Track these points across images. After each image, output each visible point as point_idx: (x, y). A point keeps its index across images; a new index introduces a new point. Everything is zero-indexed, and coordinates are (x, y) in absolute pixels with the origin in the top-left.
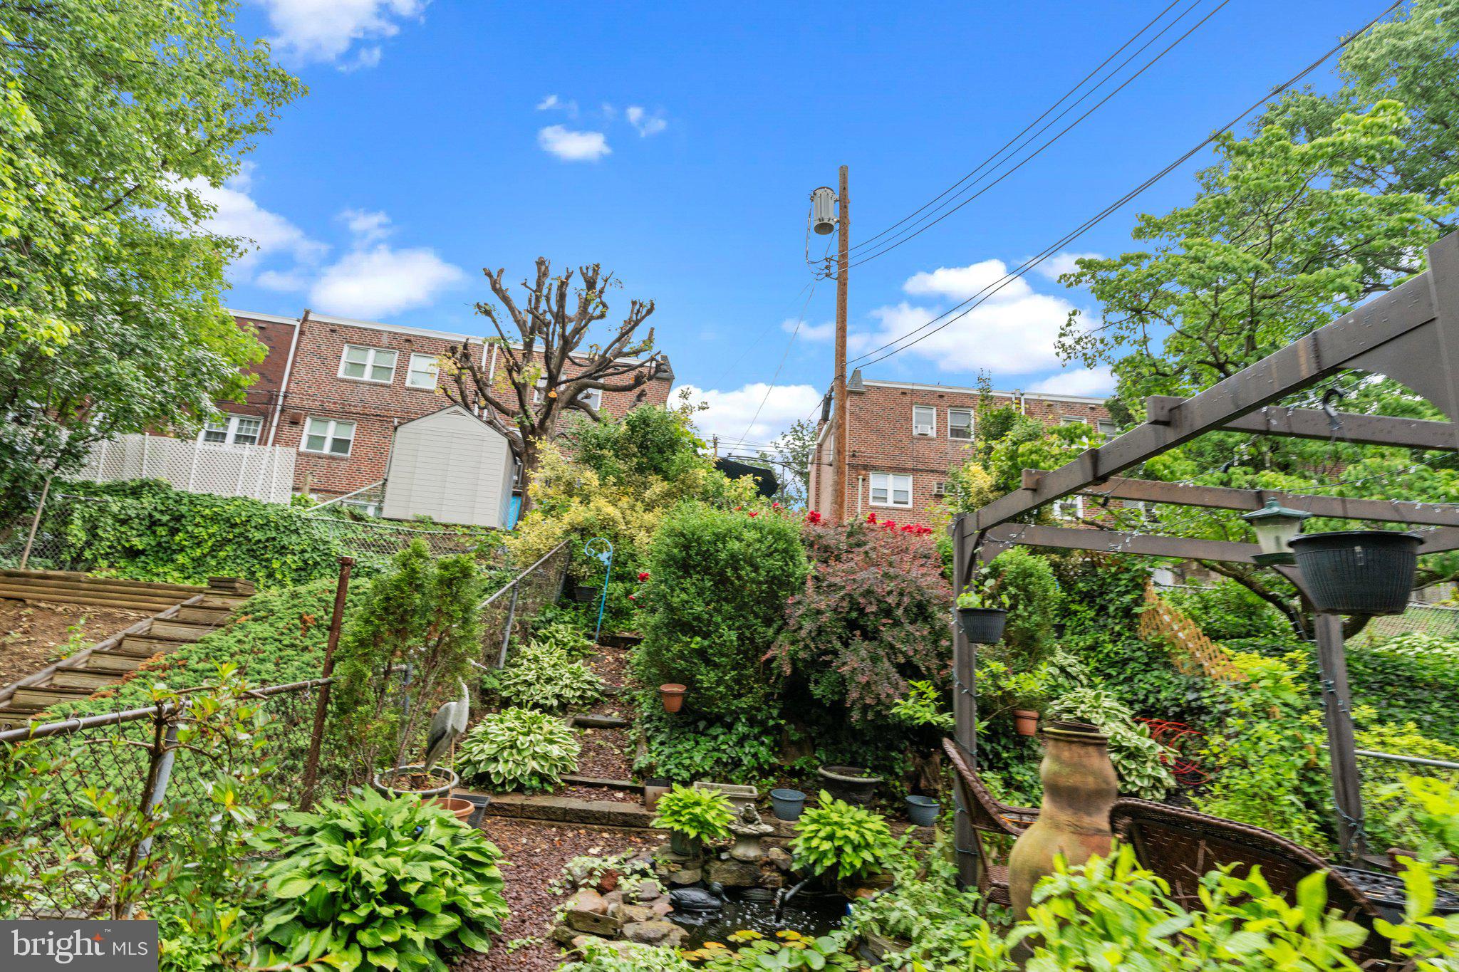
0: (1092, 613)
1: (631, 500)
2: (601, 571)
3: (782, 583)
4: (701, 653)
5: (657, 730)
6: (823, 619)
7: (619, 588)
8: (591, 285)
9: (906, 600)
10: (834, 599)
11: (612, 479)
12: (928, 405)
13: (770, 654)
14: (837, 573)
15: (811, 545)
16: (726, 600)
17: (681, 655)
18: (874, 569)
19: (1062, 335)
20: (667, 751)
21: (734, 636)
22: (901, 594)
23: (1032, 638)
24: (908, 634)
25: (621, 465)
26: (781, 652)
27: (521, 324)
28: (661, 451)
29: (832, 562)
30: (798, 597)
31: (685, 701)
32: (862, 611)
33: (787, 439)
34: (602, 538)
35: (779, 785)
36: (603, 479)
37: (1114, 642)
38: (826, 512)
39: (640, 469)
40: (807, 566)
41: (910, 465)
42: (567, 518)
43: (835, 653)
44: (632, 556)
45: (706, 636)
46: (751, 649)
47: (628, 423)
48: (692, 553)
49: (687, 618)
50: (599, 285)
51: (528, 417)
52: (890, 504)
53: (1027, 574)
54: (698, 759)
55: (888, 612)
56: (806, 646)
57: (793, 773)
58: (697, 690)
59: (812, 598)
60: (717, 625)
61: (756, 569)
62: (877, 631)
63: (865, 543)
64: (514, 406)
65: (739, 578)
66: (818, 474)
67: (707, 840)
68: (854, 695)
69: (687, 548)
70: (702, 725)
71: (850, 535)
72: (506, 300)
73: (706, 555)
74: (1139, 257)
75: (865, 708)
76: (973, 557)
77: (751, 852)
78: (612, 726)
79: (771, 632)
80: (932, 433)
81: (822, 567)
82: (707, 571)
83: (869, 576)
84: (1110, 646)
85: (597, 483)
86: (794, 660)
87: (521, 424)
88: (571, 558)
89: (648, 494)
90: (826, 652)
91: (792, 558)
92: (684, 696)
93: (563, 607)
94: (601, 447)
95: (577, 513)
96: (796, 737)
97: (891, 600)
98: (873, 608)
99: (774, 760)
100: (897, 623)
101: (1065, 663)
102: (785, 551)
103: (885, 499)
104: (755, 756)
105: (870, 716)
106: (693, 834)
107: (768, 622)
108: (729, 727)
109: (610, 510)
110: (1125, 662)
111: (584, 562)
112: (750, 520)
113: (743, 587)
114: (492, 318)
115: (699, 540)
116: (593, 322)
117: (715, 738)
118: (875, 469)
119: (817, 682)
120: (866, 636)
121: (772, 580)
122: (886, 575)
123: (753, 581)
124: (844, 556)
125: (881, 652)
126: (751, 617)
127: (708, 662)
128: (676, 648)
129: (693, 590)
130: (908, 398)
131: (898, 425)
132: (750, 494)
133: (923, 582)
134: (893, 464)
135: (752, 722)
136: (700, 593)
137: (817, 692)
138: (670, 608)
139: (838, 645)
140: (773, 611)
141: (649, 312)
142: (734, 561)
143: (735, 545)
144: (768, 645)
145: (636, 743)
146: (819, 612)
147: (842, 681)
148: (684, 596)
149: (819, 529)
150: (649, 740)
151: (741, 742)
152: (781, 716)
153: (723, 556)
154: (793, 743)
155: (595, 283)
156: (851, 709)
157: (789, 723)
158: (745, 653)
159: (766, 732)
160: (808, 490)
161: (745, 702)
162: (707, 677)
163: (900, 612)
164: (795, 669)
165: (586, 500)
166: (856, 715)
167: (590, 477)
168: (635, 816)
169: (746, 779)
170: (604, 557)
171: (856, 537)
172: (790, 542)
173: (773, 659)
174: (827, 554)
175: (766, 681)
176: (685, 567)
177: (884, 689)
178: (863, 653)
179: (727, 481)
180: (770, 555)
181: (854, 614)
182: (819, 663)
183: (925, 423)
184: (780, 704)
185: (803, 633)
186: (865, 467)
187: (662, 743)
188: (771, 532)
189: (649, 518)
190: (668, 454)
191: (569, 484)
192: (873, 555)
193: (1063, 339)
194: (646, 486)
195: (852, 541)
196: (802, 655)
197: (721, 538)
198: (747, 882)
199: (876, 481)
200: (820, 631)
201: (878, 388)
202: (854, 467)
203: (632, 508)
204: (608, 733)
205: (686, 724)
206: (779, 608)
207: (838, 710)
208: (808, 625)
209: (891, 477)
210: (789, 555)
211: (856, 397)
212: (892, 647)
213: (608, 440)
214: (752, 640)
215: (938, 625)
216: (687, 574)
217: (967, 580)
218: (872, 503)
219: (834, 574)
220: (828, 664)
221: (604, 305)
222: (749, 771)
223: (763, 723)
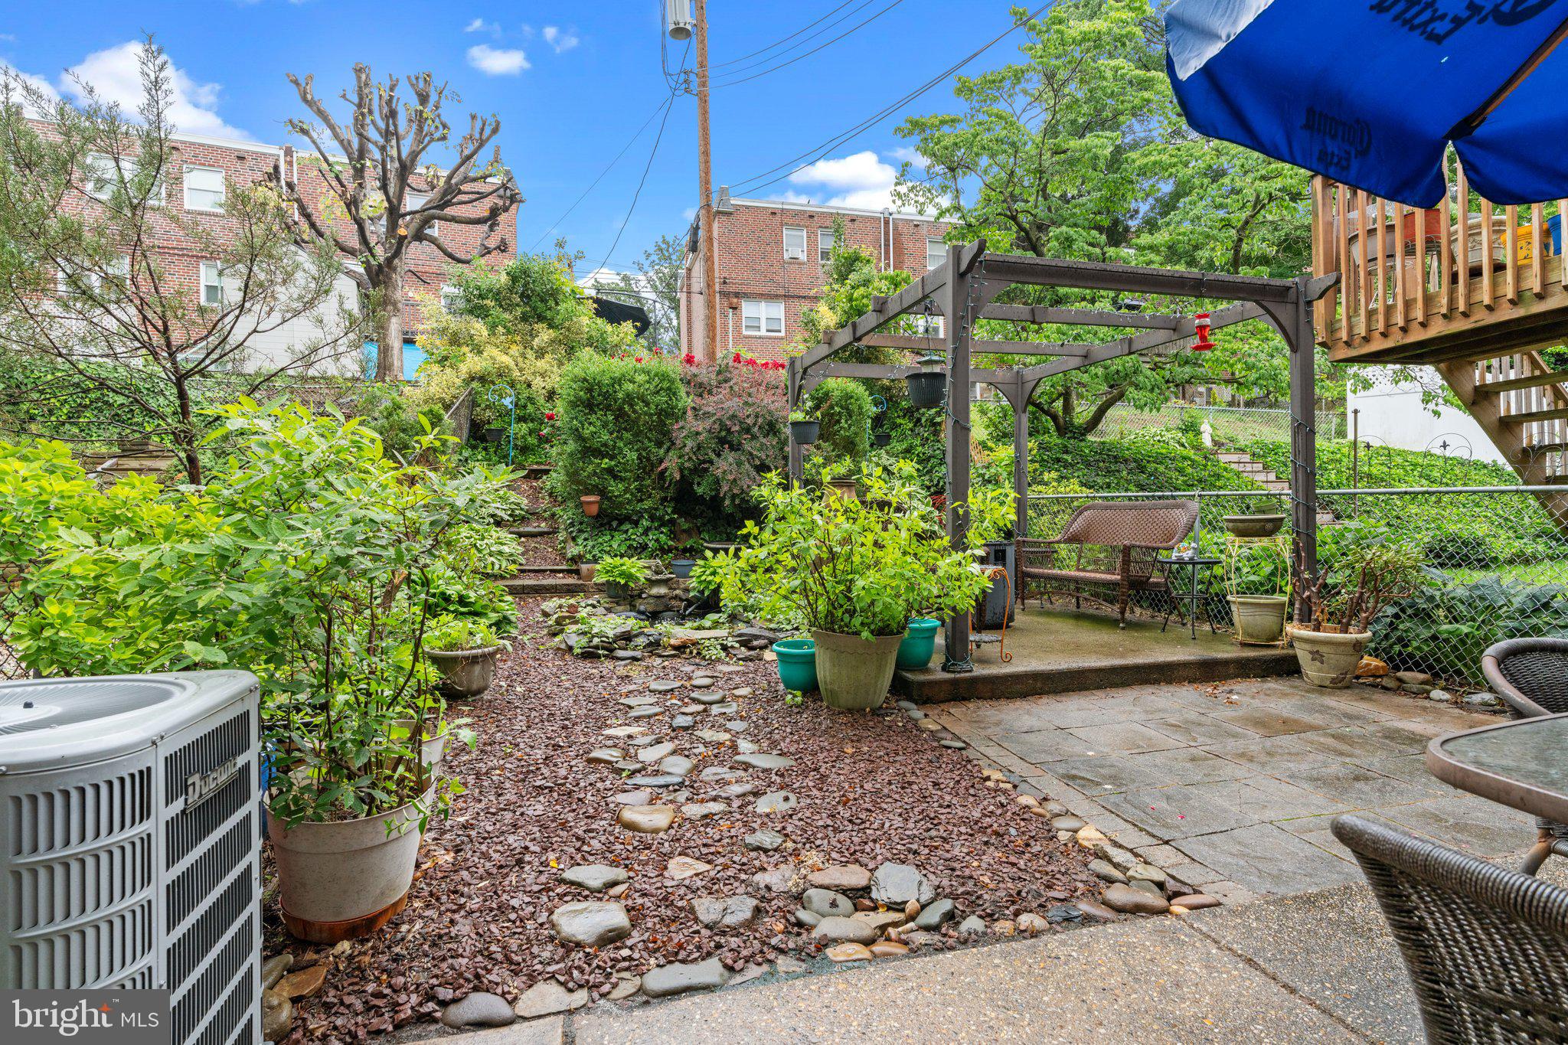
0: (911, 425)
1: (520, 348)
2: (504, 414)
3: (668, 414)
4: (610, 471)
5: (580, 531)
6: (701, 438)
7: (524, 428)
8: (423, 99)
9: (760, 420)
10: (708, 423)
11: (500, 329)
12: (798, 226)
13: (663, 466)
14: (709, 404)
15: (689, 383)
16: (625, 429)
17: (595, 473)
18: (736, 399)
19: (897, 184)
20: (590, 543)
21: (634, 456)
22: (757, 416)
23: (852, 443)
24: (762, 444)
25: (507, 316)
26: (672, 464)
27: (345, 145)
28: (543, 300)
29: (706, 395)
30: (681, 424)
31: (600, 508)
32: (729, 430)
33: (652, 258)
34: (500, 384)
35: (676, 558)
36: (493, 328)
37: (923, 445)
38: (699, 355)
39: (524, 318)
40: (686, 400)
41: (781, 292)
42: (464, 368)
43: (711, 462)
44: (530, 399)
45: (612, 458)
46: (648, 466)
47: (508, 274)
48: (595, 394)
49: (596, 445)
50: (433, 98)
51: (373, 255)
52: (763, 333)
53: (848, 396)
54: (615, 546)
55: (748, 430)
56: (690, 459)
57: (685, 550)
58: (609, 499)
59: (692, 423)
60: (621, 449)
61: (647, 404)
62: (740, 444)
63: (729, 380)
64: (354, 242)
65: (635, 412)
66: (689, 301)
67: (632, 584)
68: (725, 489)
69: (590, 390)
70: (615, 524)
71: (719, 373)
72: (322, 114)
73: (606, 396)
74: (953, 121)
75: (734, 497)
76: (800, 387)
77: (662, 590)
78: (541, 534)
79: (662, 451)
80: (803, 257)
81: (698, 400)
82: (608, 408)
83: (733, 405)
84: (920, 449)
85: (485, 333)
86: (681, 470)
87: (367, 263)
88: (474, 404)
89: (536, 342)
90: (704, 462)
91: (674, 394)
92: (600, 503)
93: (474, 447)
94: (481, 296)
95: (473, 363)
96: (686, 526)
97: (749, 421)
98: (737, 428)
99: (671, 543)
100: (754, 437)
101: (887, 463)
102: (669, 389)
103: (758, 328)
104: (657, 540)
105: (737, 502)
106: (623, 582)
107: (659, 444)
108: (636, 523)
109: (505, 359)
110: (928, 459)
111: (488, 407)
112: (639, 365)
113: (639, 418)
114: (311, 138)
115: (599, 384)
116: (433, 144)
117: (626, 532)
118: (747, 296)
119: (699, 484)
120: (732, 448)
121: (660, 412)
122: (746, 403)
123: (646, 414)
124: (715, 391)
125: (743, 458)
126: (646, 441)
127: (615, 477)
128: (590, 468)
129: (599, 423)
130: (778, 217)
131: (768, 249)
132: (630, 338)
133: (772, 407)
134: (765, 290)
135: (652, 518)
136: (605, 425)
137: (700, 490)
138: (579, 437)
139: (712, 455)
140: (664, 437)
141: (495, 131)
142: (629, 399)
143: (630, 387)
144: (661, 461)
145: (564, 542)
146: (698, 433)
147: (717, 482)
148: (592, 428)
149: (694, 370)
150: (574, 539)
151: (646, 533)
152: (673, 512)
153: (620, 395)
154: (684, 531)
155: (428, 96)
156: (724, 498)
157: (680, 516)
158: (644, 469)
159: (663, 525)
160: (678, 318)
161: (647, 504)
162: (616, 488)
163: (756, 429)
164: (682, 476)
165: (478, 351)
166: (727, 502)
167: (479, 328)
168: (576, 585)
169: (652, 556)
170: (507, 402)
171: (723, 375)
172: (672, 382)
173: (666, 469)
174: (701, 389)
175: (662, 488)
176: (590, 406)
177: (745, 482)
178: (731, 460)
179: (609, 328)
180: (658, 392)
181: (723, 433)
182: (700, 469)
183: (795, 245)
184: (672, 504)
185: (687, 450)
186: (737, 295)
187: (586, 539)
188: (656, 375)
189: (541, 364)
190: (551, 303)
191: (455, 334)
192: (736, 388)
193: (899, 188)
194: (533, 334)
195: (720, 378)
196: (687, 465)
197: (618, 381)
198: (661, 608)
199: (748, 309)
200: (699, 447)
201: (747, 207)
202: (724, 294)
203: (524, 356)
204: (539, 539)
205: (602, 525)
206: (666, 434)
207: (716, 501)
208: (690, 443)
209: (763, 304)
210: (671, 392)
211: (724, 218)
212: (751, 454)
213: (490, 290)
214: (648, 459)
215: (783, 437)
216: (592, 411)
217: (795, 404)
218: (745, 332)
219: (708, 405)
220: (706, 470)
221: (445, 126)
222: (653, 551)
223: (661, 519)
